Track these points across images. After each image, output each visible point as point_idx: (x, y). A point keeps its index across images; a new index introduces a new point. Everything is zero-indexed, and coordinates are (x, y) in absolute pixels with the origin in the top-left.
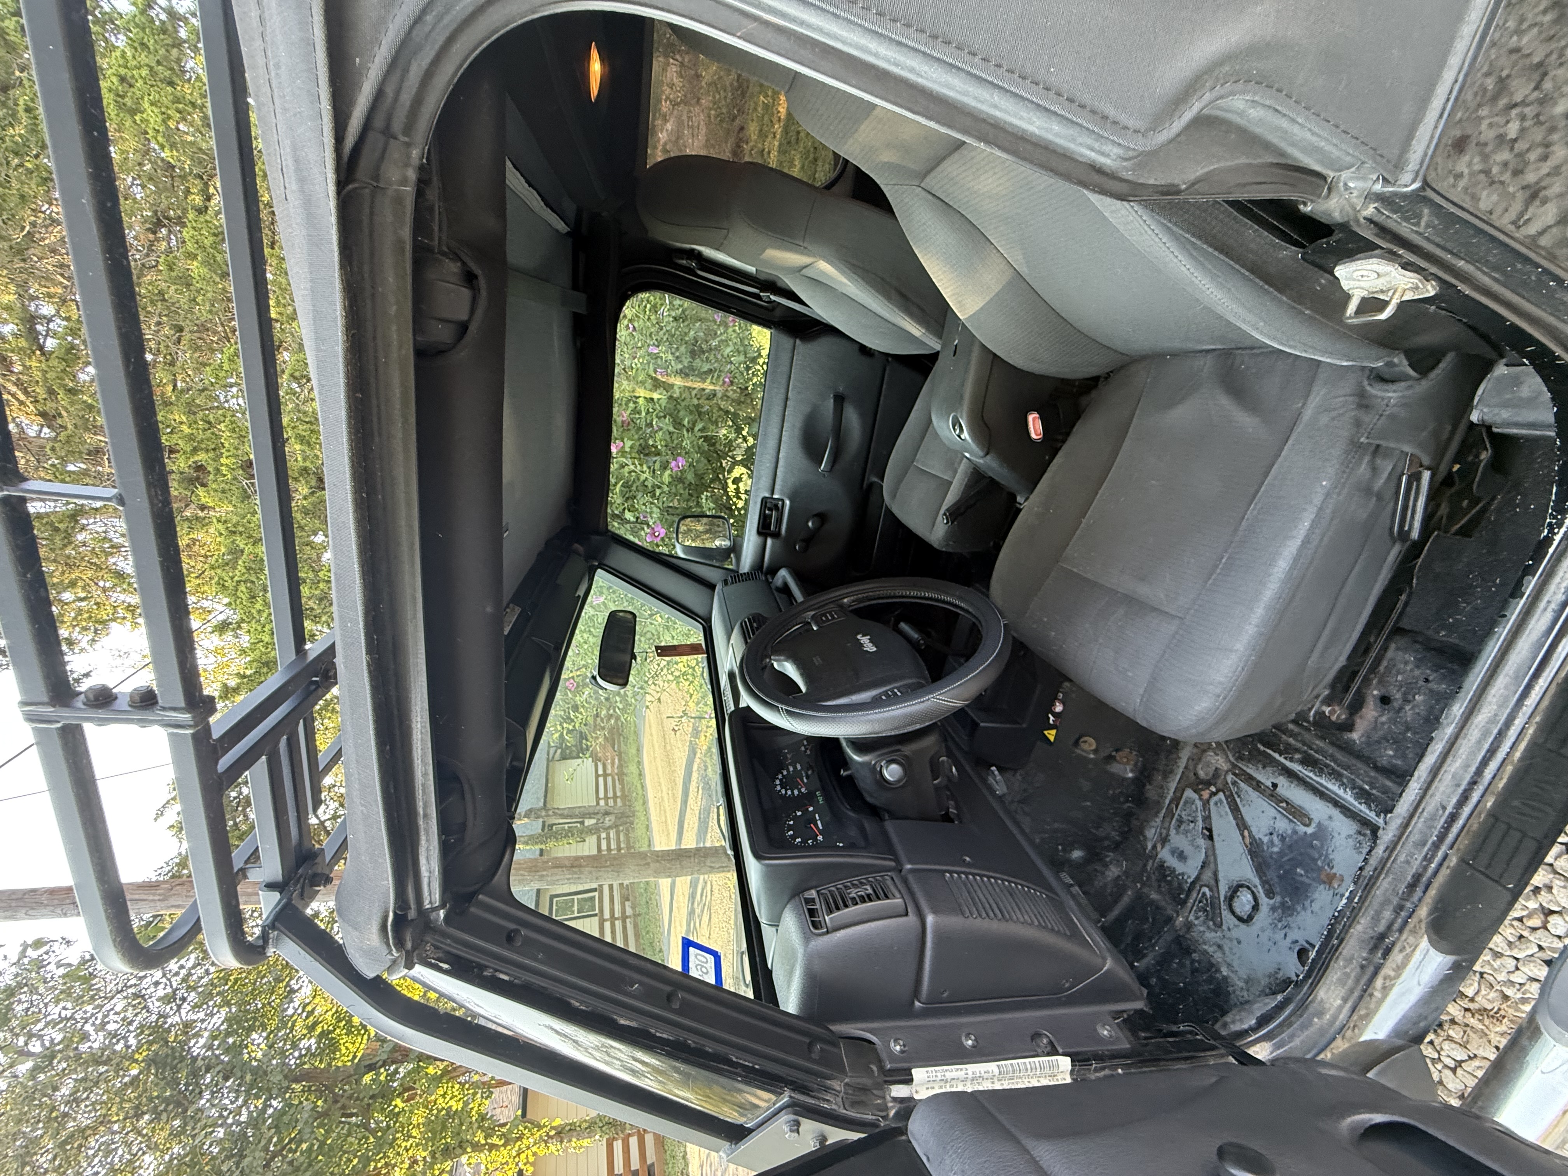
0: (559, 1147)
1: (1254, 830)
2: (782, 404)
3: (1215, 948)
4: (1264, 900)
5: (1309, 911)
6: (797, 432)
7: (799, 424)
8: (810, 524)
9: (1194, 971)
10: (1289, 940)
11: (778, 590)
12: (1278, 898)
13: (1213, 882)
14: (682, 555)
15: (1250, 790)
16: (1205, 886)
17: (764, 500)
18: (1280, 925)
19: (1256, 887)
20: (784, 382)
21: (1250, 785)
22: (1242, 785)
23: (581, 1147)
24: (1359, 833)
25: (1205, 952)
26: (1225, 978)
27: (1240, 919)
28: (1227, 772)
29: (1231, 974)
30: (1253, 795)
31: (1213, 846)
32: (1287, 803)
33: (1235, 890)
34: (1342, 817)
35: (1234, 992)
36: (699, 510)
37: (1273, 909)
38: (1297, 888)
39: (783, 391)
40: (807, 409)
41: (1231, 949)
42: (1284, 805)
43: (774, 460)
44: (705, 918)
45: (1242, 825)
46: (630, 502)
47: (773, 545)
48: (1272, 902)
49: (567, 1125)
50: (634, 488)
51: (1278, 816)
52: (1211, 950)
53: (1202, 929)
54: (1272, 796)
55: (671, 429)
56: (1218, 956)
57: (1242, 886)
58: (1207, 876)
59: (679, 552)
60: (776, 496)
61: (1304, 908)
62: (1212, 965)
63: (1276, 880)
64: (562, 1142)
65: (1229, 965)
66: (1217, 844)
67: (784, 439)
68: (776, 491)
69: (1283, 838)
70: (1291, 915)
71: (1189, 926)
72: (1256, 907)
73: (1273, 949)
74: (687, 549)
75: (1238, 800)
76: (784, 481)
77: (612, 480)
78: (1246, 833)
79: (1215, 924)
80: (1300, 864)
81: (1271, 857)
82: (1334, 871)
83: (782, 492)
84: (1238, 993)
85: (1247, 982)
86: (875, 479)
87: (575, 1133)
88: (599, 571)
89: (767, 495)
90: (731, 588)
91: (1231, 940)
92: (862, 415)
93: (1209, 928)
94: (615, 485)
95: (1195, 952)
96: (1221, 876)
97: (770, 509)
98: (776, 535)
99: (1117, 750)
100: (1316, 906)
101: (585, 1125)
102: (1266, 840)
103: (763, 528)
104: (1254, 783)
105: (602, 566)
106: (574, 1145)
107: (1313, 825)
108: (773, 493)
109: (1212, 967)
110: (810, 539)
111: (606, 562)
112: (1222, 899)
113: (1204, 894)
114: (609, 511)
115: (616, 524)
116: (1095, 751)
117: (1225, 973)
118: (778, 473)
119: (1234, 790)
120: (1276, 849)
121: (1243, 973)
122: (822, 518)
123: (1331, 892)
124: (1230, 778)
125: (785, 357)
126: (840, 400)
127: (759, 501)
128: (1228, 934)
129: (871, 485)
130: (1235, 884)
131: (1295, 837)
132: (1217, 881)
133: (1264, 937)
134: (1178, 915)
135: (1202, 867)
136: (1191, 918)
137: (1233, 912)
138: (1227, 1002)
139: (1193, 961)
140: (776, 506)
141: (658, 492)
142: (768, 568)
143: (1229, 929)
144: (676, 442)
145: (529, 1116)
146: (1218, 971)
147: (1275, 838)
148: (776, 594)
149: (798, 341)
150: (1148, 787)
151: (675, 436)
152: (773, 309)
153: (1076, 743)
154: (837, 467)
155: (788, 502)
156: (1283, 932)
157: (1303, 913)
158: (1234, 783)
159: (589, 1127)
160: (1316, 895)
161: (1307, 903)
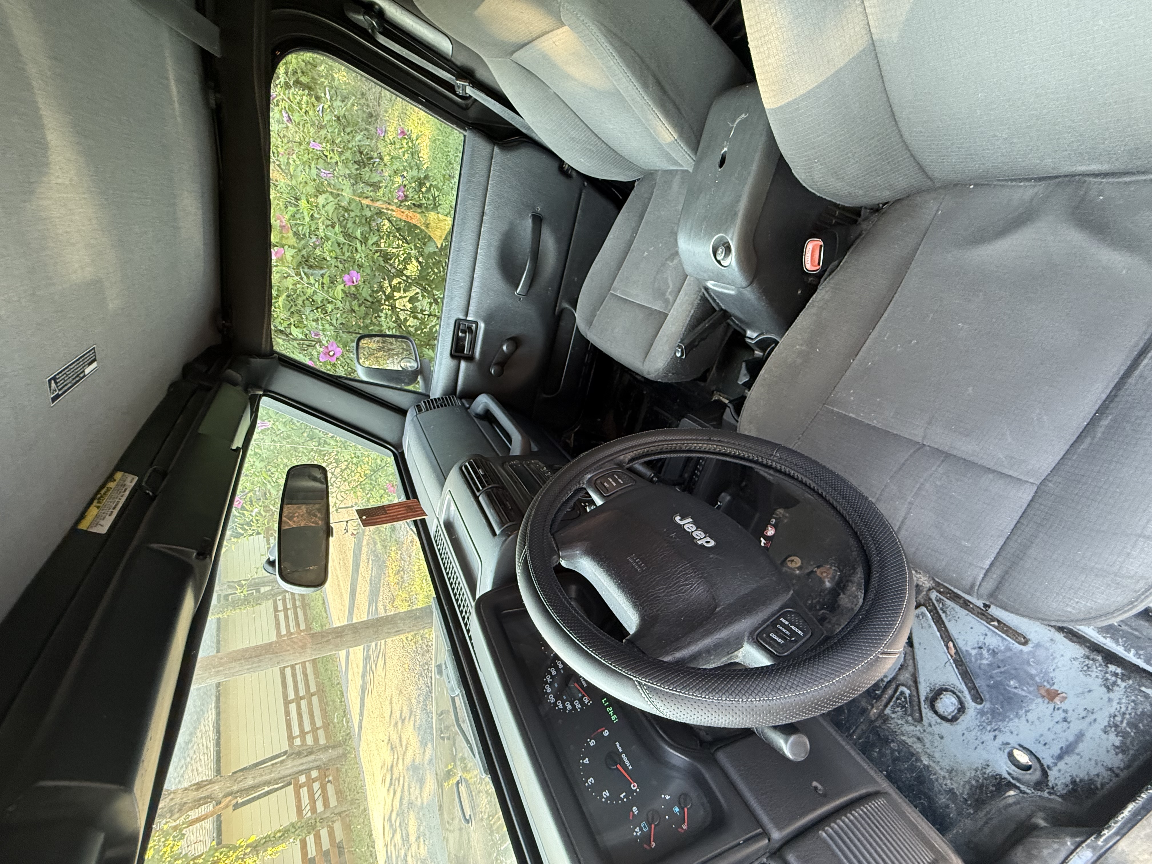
0: (255, 858)
1: (961, 643)
2: (478, 218)
3: (915, 739)
4: (971, 705)
5: (1023, 719)
6: (494, 252)
7: (495, 243)
8: (505, 348)
9: (895, 760)
10: (999, 741)
11: (478, 416)
12: (987, 705)
13: (910, 683)
14: (365, 378)
15: (957, 608)
16: (903, 685)
17: (457, 323)
18: (989, 728)
19: (961, 692)
20: (480, 193)
21: (957, 603)
22: (948, 602)
23: (277, 852)
24: (1088, 658)
25: (904, 743)
26: (927, 767)
27: (943, 718)
28: (930, 589)
29: (931, 763)
30: (962, 612)
31: (913, 652)
32: (999, 622)
33: (937, 694)
34: (1066, 641)
35: (937, 780)
36: (377, 328)
37: (982, 713)
38: (1010, 698)
39: (479, 203)
40: (504, 227)
41: (932, 742)
42: (996, 623)
43: (468, 280)
44: (381, 662)
45: (947, 637)
46: (296, 318)
47: (467, 369)
48: (979, 707)
49: (262, 839)
50: (300, 302)
51: (989, 634)
52: (909, 741)
53: (900, 722)
54: (983, 615)
55: (341, 239)
56: (917, 747)
57: (946, 690)
58: (906, 676)
59: (362, 375)
60: (469, 318)
61: (1017, 715)
62: (913, 755)
63: (985, 688)
64: (257, 855)
65: (930, 756)
66: (916, 650)
67: (479, 257)
68: (470, 312)
69: (994, 653)
70: (1002, 721)
71: (886, 719)
72: (962, 709)
73: (981, 747)
74: (370, 370)
75: (943, 616)
76: (479, 303)
77: (274, 293)
78: (951, 644)
79: (914, 720)
80: (1014, 677)
81: (980, 667)
82: (1055, 687)
83: (477, 314)
84: (940, 781)
85: (950, 772)
86: (567, 306)
87: (270, 843)
88: (264, 399)
89: (462, 317)
90: (428, 415)
91: (932, 734)
92: (558, 241)
93: (907, 722)
94: (278, 296)
95: (893, 741)
96: (921, 679)
97: (464, 332)
98: (470, 358)
99: (818, 567)
100: (1031, 716)
101: (279, 835)
102: (974, 652)
103: (456, 351)
104: (961, 601)
105: (268, 393)
106: (269, 852)
107: (1030, 645)
108: (467, 315)
109: (911, 755)
110: (504, 363)
111: (272, 388)
112: (922, 698)
113: (902, 693)
114: (273, 328)
115: (281, 341)
116: (800, 568)
117: (926, 763)
118: (473, 294)
119: (939, 606)
120: (985, 662)
121: (946, 763)
122: (516, 341)
123: (1051, 706)
124: (934, 595)
125: (481, 165)
126: (538, 220)
127: (453, 322)
128: (929, 730)
129: (562, 311)
130: (937, 687)
131: (1008, 654)
132: (916, 682)
133: (971, 736)
134: (872, 707)
135: (900, 669)
136: (888, 711)
137: (936, 712)
138: (931, 789)
139: (893, 751)
140: (470, 328)
141: (330, 308)
142: (462, 391)
143: (930, 725)
144: (347, 254)
145: (224, 843)
146: (918, 760)
147: (984, 652)
148: (475, 419)
149: (496, 149)
150: (842, 596)
151: (345, 249)
152: (466, 108)
153: (784, 562)
154: (533, 290)
155: (482, 325)
156: (994, 734)
157: (1016, 720)
158: (939, 600)
159: (283, 835)
160: (1033, 706)
161: (1022, 712)
